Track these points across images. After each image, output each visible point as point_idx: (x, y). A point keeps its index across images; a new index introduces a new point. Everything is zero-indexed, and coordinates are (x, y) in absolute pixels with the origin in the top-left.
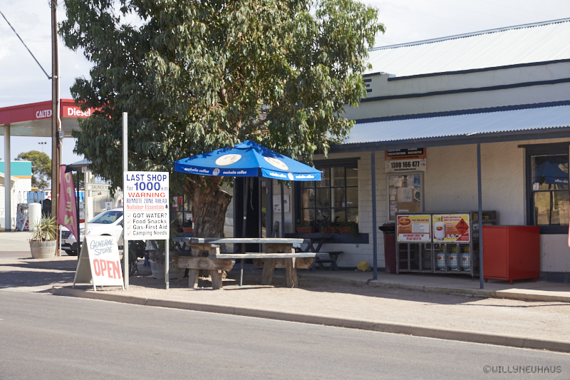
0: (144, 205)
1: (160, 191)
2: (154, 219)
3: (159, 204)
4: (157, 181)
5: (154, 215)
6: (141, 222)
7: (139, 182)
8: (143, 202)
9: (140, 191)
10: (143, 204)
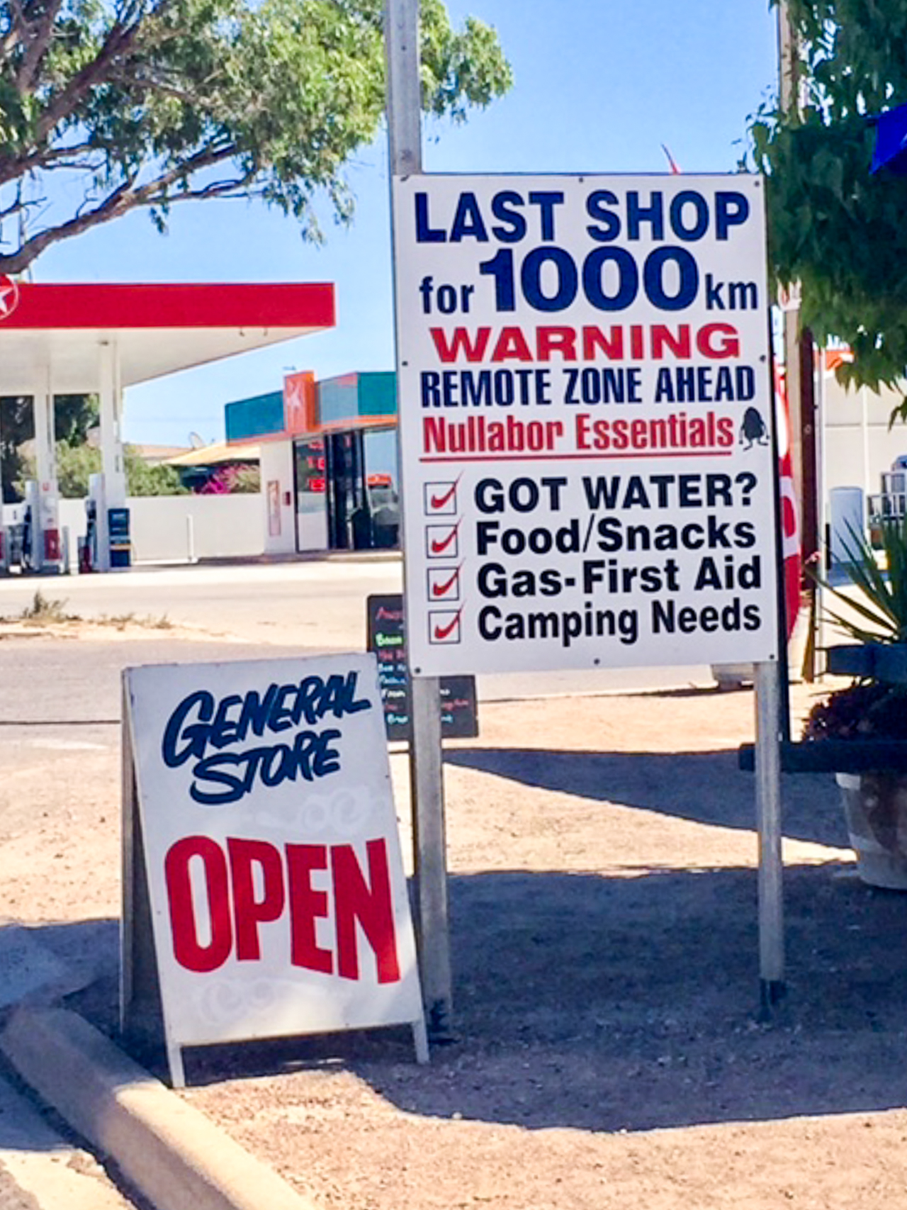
0: (566, 415)
1: (697, 315)
2: (651, 518)
3: (695, 410)
4: (671, 239)
5: (652, 491)
6: (540, 541)
7: (520, 251)
8: (556, 390)
9: (527, 318)
10: (559, 411)
